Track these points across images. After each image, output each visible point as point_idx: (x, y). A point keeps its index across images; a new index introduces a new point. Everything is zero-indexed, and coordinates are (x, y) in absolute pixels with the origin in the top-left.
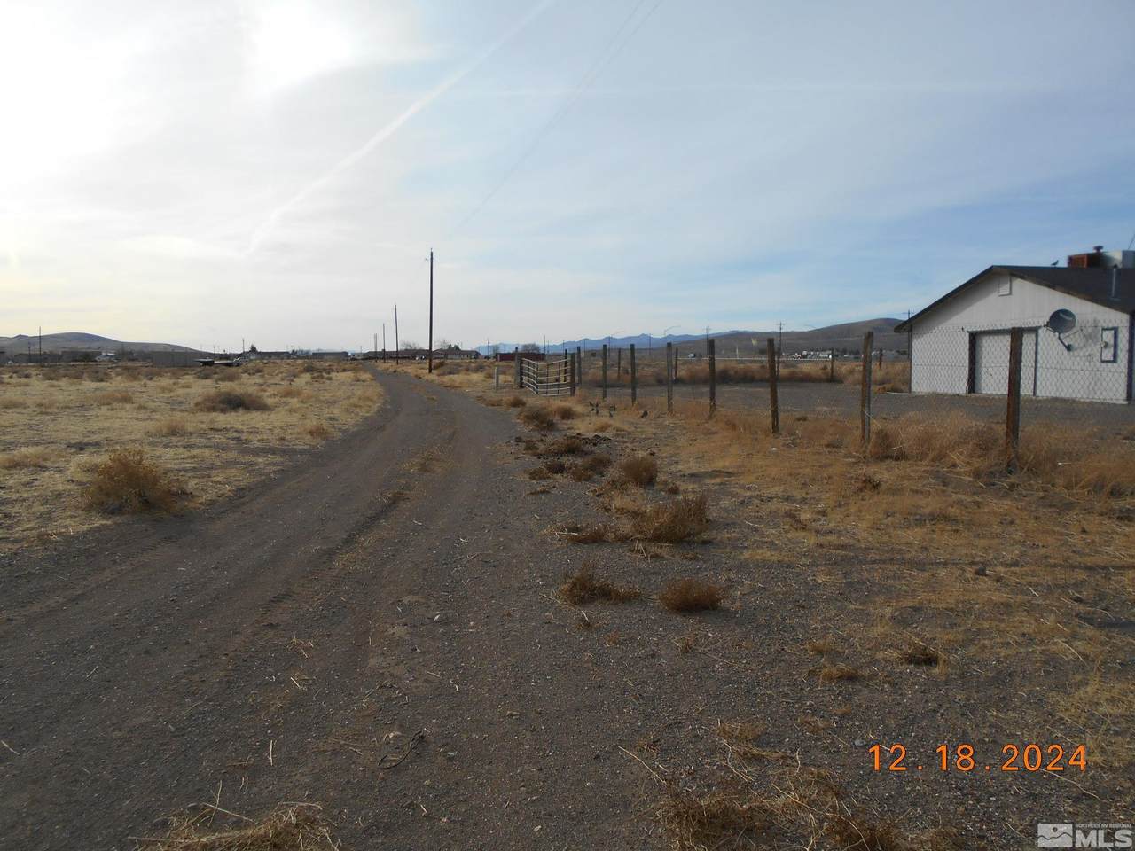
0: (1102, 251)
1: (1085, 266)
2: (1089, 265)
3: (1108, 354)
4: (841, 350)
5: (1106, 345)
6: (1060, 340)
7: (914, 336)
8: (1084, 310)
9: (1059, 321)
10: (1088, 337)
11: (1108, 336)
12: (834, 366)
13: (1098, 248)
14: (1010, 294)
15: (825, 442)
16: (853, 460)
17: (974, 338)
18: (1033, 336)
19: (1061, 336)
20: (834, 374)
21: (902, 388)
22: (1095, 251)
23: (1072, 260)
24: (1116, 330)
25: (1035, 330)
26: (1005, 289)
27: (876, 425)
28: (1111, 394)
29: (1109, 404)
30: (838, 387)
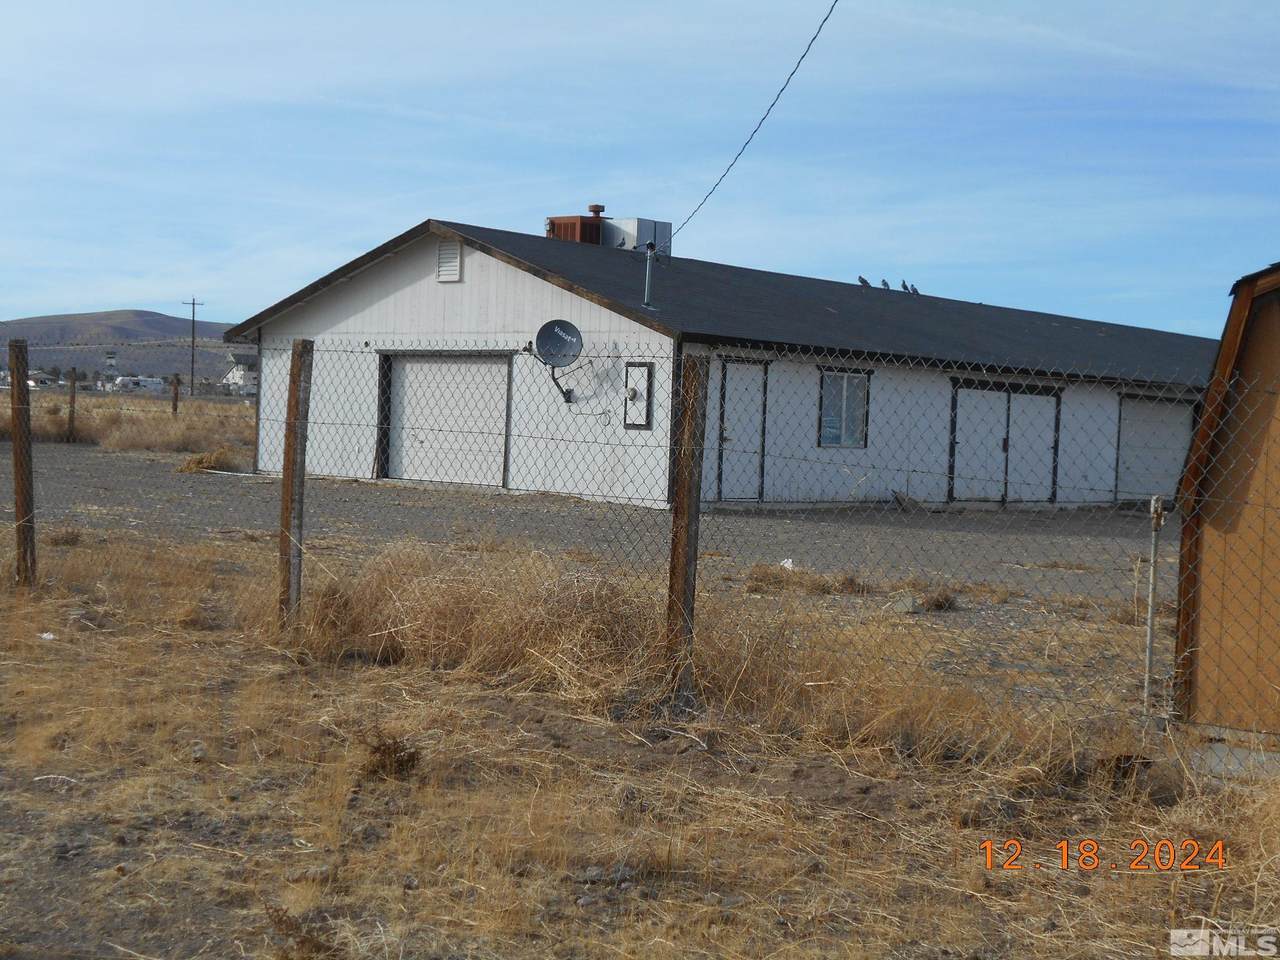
0: (602, 214)
1: (578, 240)
2: (583, 238)
3: (637, 414)
4: (48, 369)
5: (634, 396)
6: (555, 380)
7: (267, 353)
8: (597, 323)
9: (555, 342)
10: (603, 377)
11: (638, 378)
12: (76, 406)
13: (597, 209)
14: (461, 281)
15: (179, 612)
16: (277, 668)
17: (389, 362)
18: (504, 369)
19: (558, 372)
20: (76, 423)
21: (238, 460)
22: (591, 214)
23: (554, 225)
24: (650, 367)
25: (506, 357)
26: (450, 270)
27: (320, 572)
28: (643, 492)
29: (636, 508)
30: (90, 454)
